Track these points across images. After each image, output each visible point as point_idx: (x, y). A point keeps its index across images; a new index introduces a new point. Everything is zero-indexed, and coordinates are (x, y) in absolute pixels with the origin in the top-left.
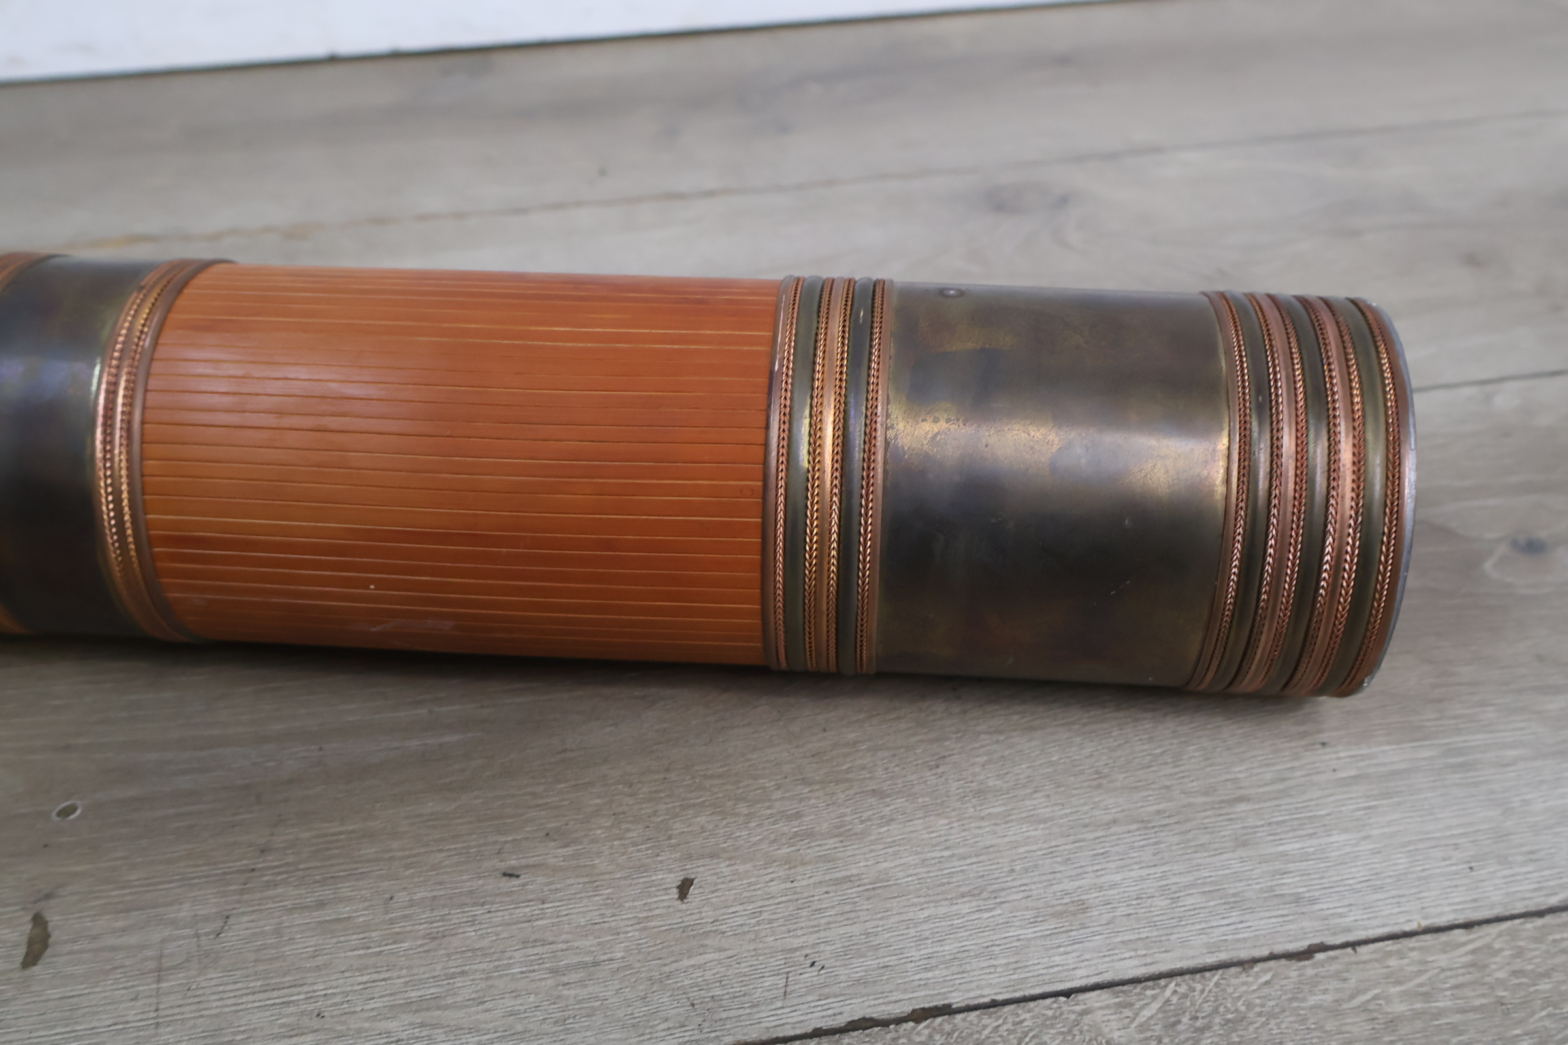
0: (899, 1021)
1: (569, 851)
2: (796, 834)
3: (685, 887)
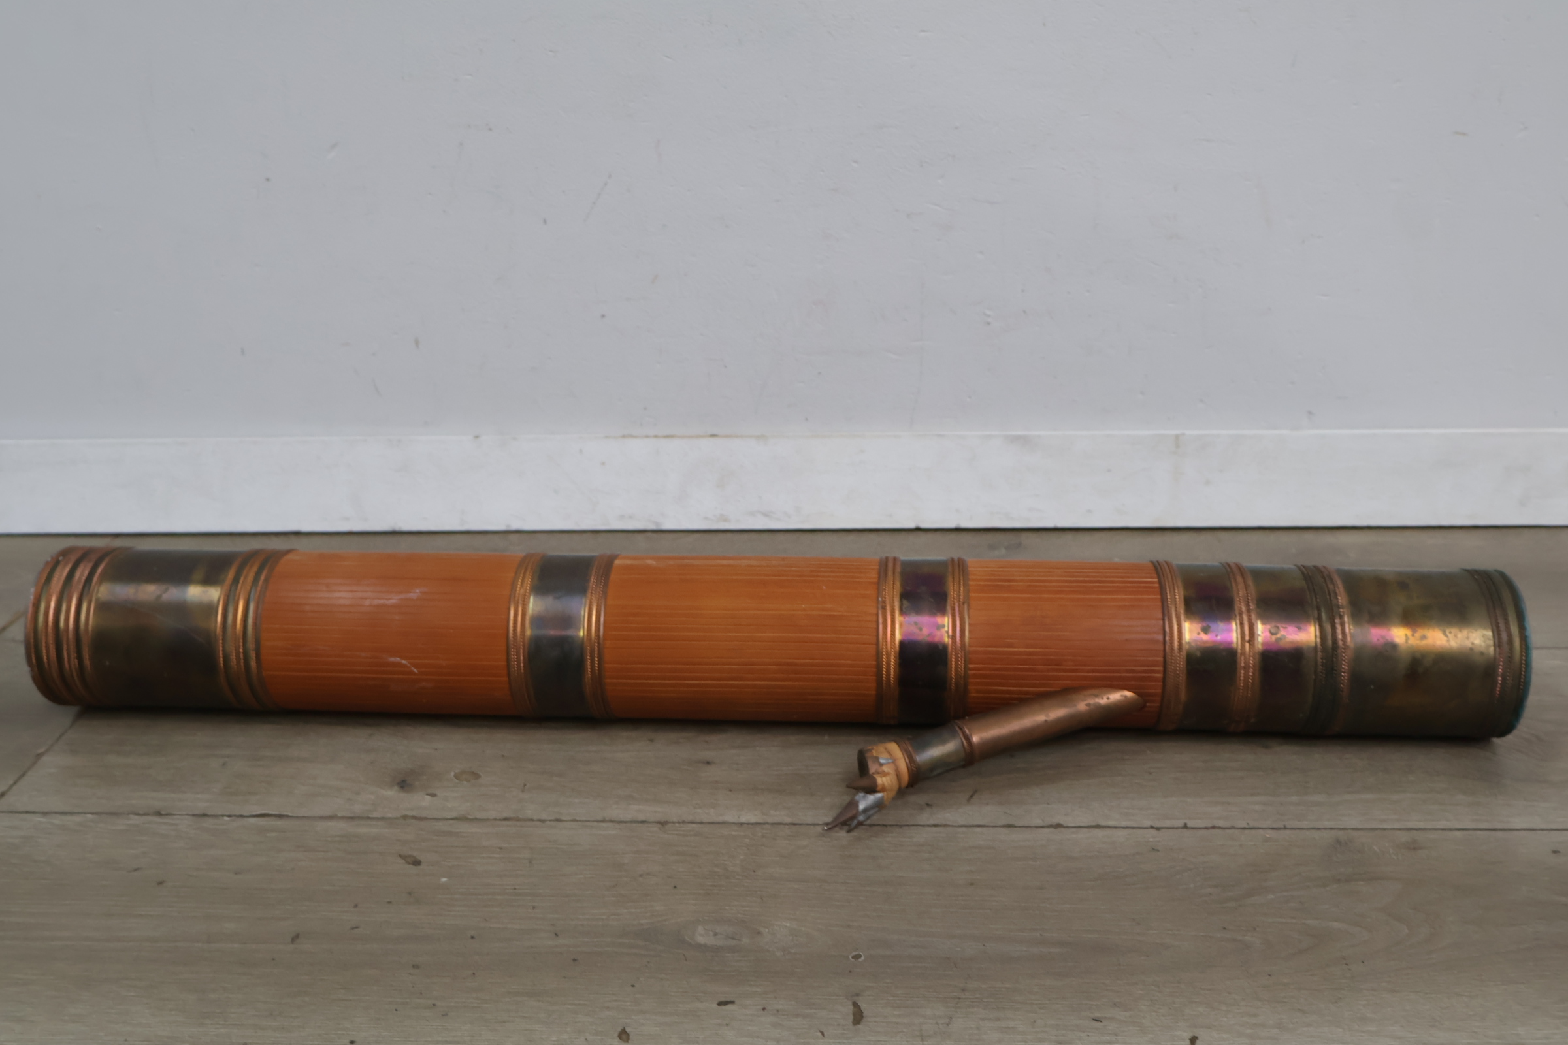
1: (1128, 1014)
2: (1254, 1024)
3: (1193, 1040)
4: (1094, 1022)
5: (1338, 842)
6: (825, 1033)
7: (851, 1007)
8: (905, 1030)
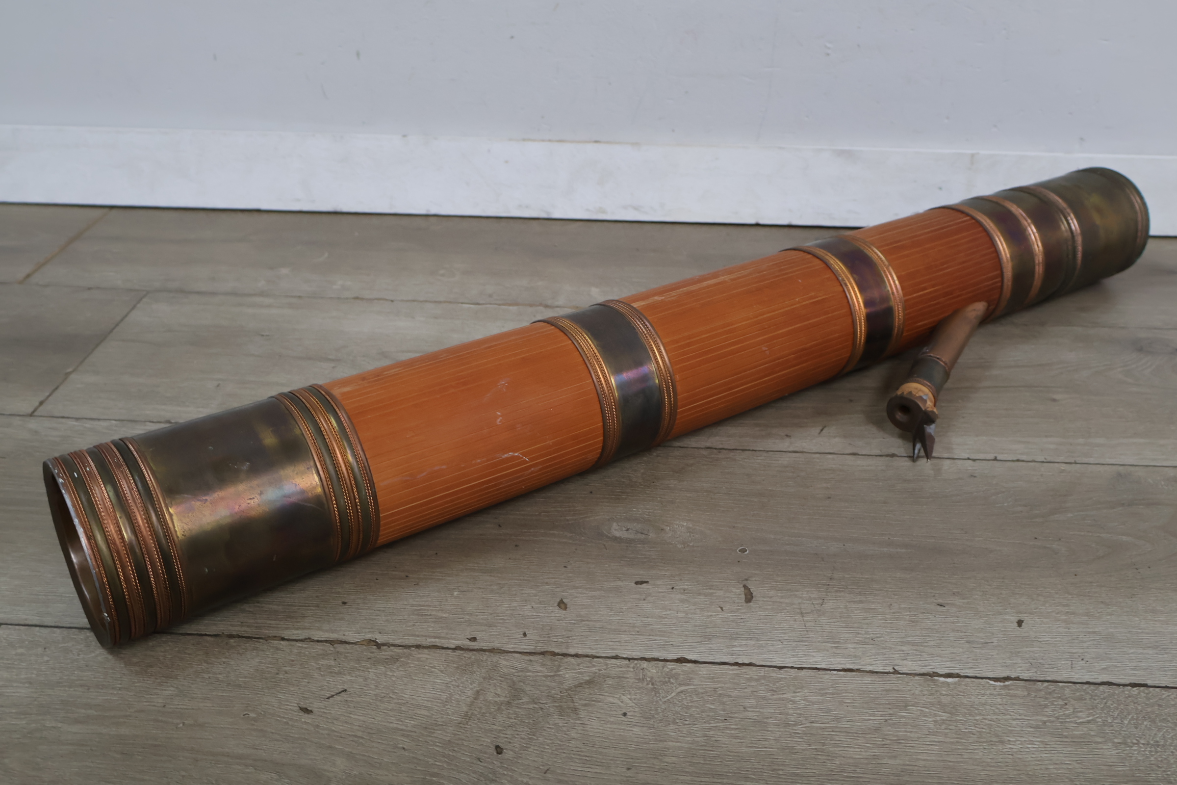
0: (1124, 685)
1: (965, 601)
2: (1068, 612)
3: (1020, 623)
4: (939, 606)
5: (1119, 475)
6: (724, 608)
7: (743, 589)
8: (787, 608)
